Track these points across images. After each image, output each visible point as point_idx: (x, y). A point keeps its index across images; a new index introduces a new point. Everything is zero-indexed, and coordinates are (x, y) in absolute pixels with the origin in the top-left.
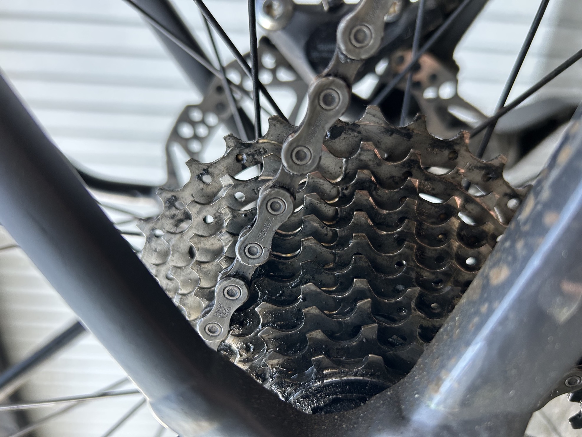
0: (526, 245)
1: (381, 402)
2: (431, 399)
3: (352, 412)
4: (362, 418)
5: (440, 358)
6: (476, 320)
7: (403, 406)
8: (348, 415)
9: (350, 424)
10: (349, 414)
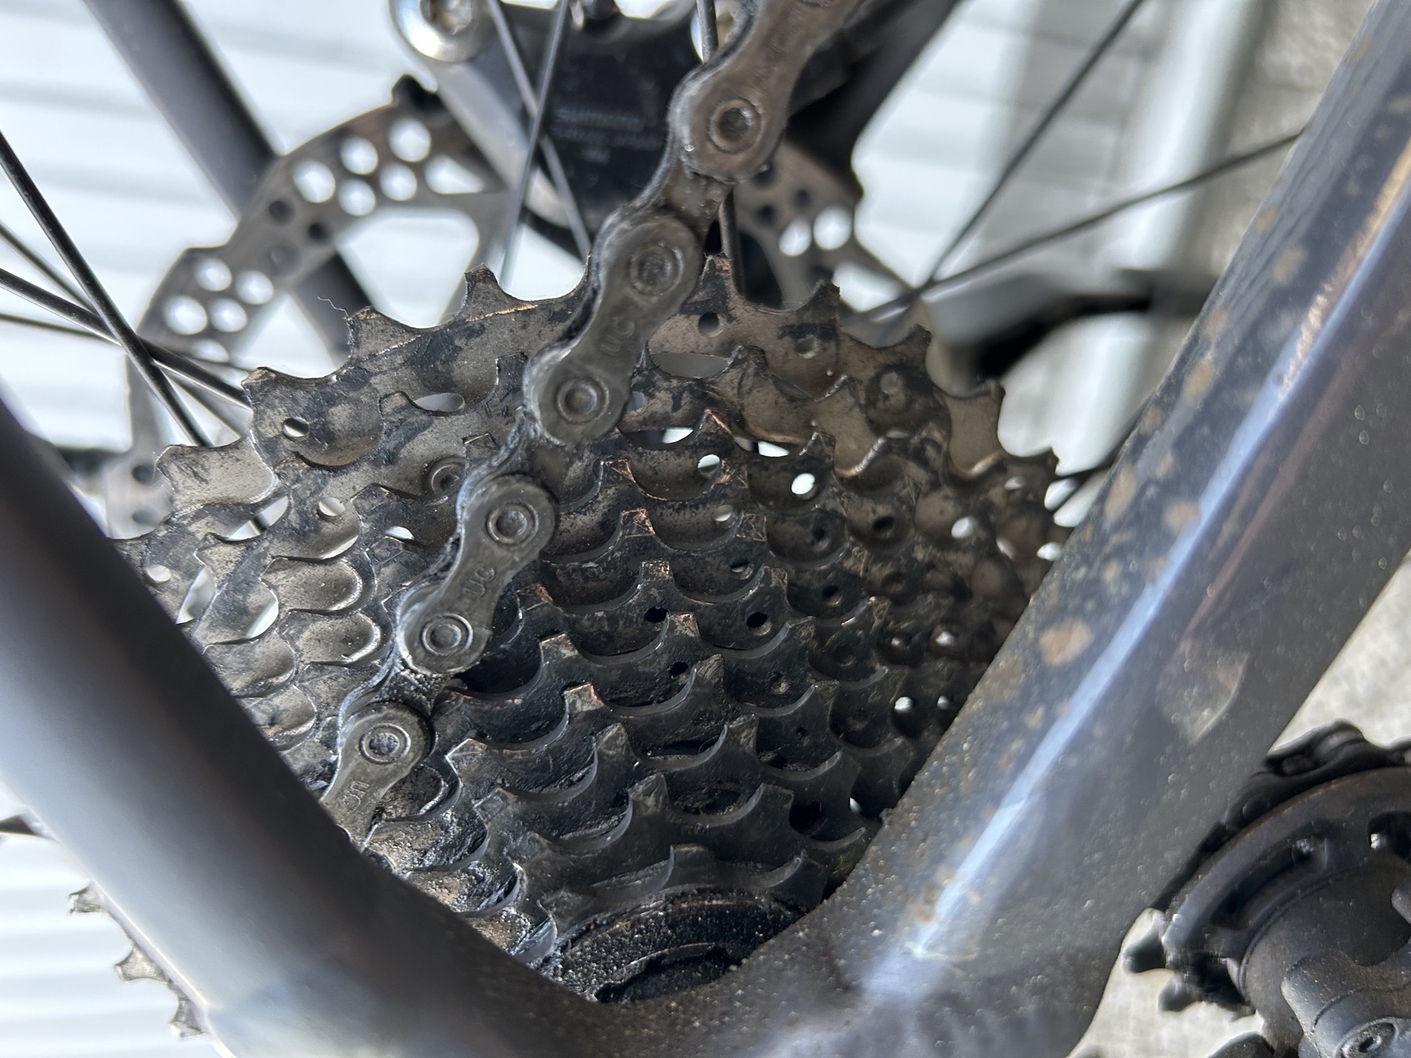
0: (1126, 575)
1: (787, 957)
2: (914, 936)
3: (709, 990)
4: (741, 998)
5: (930, 840)
6: (1017, 745)
7: (843, 962)
8: (701, 998)
9: (711, 1019)
10: (704, 993)
